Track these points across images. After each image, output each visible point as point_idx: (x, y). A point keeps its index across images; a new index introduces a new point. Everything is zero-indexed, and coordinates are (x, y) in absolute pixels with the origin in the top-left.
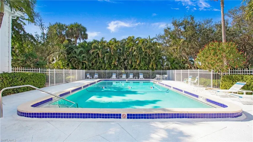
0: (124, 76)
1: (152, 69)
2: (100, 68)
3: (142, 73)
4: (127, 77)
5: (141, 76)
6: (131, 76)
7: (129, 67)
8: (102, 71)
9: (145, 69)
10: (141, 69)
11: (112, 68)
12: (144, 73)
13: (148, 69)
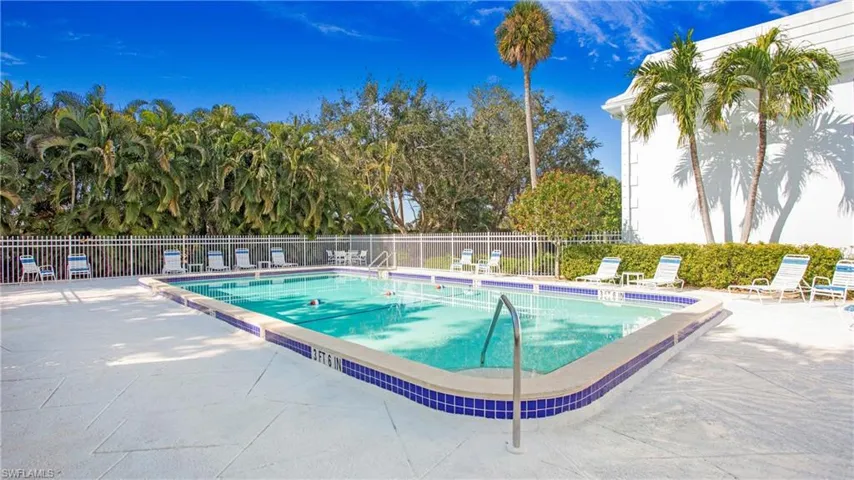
0: (216, 261)
1: (310, 232)
2: (93, 229)
3: (280, 245)
4: (230, 261)
5: (278, 257)
6: (243, 259)
7: (226, 226)
8: (105, 242)
9: (285, 232)
10: (273, 232)
11: (155, 226)
12: (285, 248)
13: (296, 234)
